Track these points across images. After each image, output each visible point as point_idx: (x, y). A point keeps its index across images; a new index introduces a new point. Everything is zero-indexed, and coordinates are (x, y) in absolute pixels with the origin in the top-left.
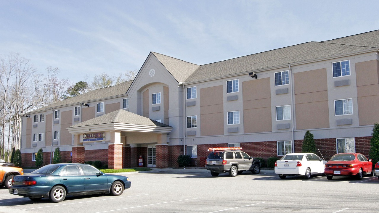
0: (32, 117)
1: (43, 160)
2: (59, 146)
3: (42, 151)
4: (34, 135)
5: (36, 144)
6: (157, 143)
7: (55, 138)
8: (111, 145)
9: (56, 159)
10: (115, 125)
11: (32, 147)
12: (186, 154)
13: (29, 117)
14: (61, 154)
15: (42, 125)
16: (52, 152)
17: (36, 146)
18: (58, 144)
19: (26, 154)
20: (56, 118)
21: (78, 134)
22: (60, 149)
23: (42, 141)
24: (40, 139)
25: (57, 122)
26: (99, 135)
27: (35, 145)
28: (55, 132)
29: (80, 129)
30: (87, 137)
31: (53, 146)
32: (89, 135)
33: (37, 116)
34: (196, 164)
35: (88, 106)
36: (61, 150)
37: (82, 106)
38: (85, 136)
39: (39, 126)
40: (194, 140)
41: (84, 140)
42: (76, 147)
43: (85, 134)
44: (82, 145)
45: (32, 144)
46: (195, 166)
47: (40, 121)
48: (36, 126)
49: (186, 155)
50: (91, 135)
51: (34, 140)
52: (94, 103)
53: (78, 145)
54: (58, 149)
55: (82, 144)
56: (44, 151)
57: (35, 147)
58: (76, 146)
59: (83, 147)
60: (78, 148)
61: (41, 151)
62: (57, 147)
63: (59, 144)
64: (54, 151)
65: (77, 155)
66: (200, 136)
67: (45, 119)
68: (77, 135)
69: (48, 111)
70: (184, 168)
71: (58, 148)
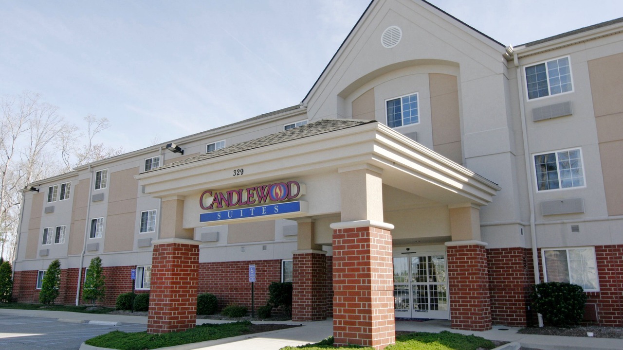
0: (45, 190)
1: (59, 287)
2: (100, 253)
3: (59, 266)
4: (46, 230)
5: (48, 250)
6: (449, 239)
7: (93, 234)
8: (346, 230)
9: (90, 287)
10: (378, 137)
11: (38, 257)
12: (541, 278)
13: (38, 191)
14: (104, 273)
15: (63, 207)
16: (83, 269)
17: (47, 255)
18: (97, 250)
19: (24, 274)
20: (97, 187)
21: (178, 196)
22: (102, 262)
23: (61, 243)
24: (57, 240)
25: (99, 198)
26: (279, 191)
27: (46, 253)
28: (94, 221)
29: (199, 171)
30: (220, 203)
31: (87, 253)
32: (230, 194)
33: (56, 187)
34: (598, 317)
35: (182, 153)
36: (105, 264)
37: (164, 154)
38: (209, 200)
39: (56, 210)
40: (575, 229)
41: (203, 218)
42: (169, 245)
43: (210, 192)
44: (192, 238)
45: (38, 252)
46: (595, 321)
47: (62, 198)
48: (50, 210)
49: (543, 285)
50: (240, 194)
51: (44, 242)
52: (198, 143)
53: (177, 237)
54: (99, 260)
55: (190, 234)
56: (63, 266)
57: (45, 258)
58: (171, 241)
59: (193, 246)
60: (177, 247)
61: (56, 265)
62: (95, 257)
63: (101, 251)
64: (87, 265)
65: (173, 274)
66: (606, 217)
67: (71, 195)
68: (176, 198)
69: (80, 173)
70: (590, 334)
71: (98, 258)
